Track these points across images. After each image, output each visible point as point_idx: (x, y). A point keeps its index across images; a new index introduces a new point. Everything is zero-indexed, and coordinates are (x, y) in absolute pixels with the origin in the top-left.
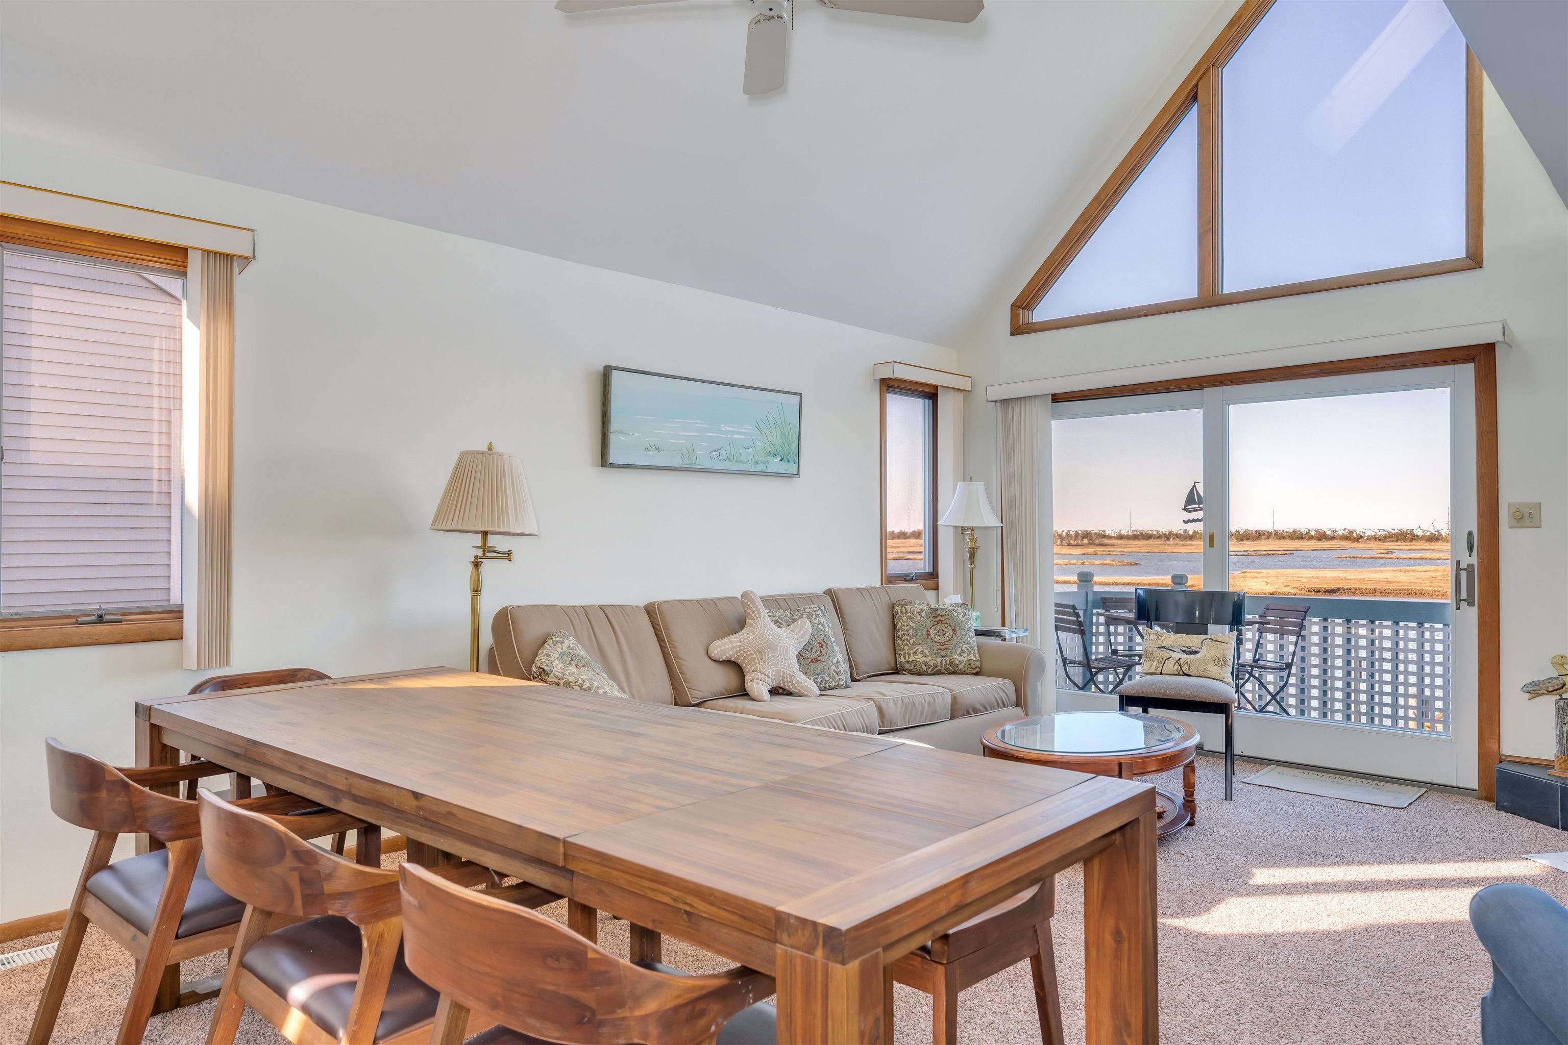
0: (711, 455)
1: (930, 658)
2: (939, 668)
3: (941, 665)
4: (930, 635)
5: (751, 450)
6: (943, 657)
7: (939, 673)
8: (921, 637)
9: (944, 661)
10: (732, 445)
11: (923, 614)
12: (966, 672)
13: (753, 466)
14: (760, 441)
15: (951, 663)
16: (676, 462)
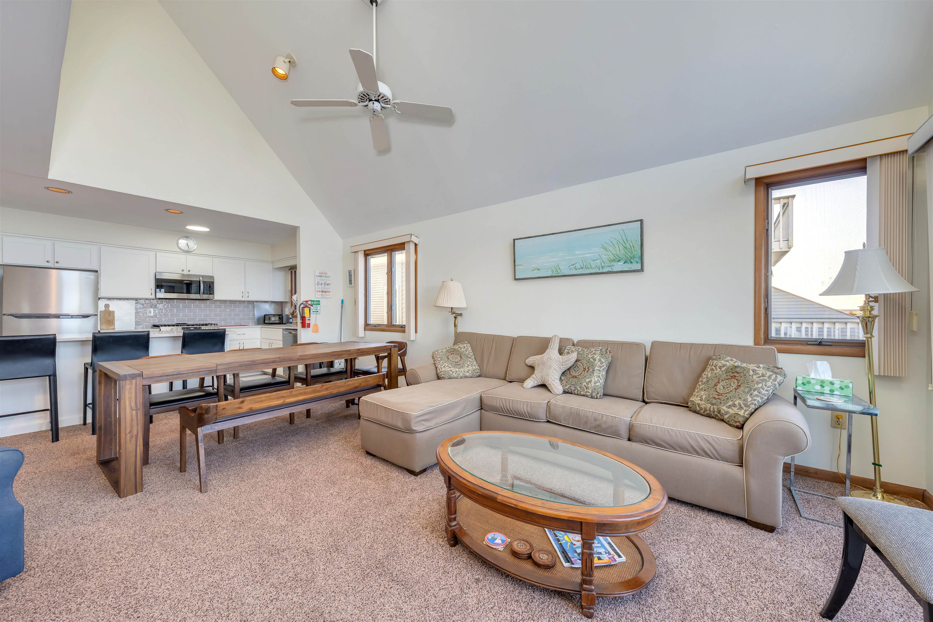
0: (570, 267)
1: (703, 402)
2: (708, 412)
3: (709, 410)
4: (717, 386)
5: (598, 261)
6: (713, 404)
7: (709, 416)
8: (709, 386)
9: (712, 407)
10: (584, 261)
11: (723, 369)
12: (730, 423)
13: (601, 269)
14: (605, 255)
15: (719, 412)
16: (549, 274)
